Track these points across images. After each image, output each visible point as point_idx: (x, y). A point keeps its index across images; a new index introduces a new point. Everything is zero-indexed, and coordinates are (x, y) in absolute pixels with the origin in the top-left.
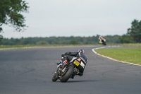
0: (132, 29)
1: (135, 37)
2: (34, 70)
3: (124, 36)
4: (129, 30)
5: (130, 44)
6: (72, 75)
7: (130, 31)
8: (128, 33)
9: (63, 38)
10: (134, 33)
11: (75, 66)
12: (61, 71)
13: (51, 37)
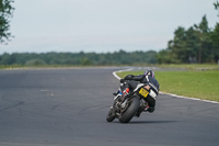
0: (176, 42)
1: (180, 53)
2: (22, 103)
3: (163, 52)
4: (170, 42)
5: (172, 65)
6: (138, 112)
7: (172, 44)
8: (170, 48)
9: (68, 54)
10: (178, 47)
11: (141, 97)
12: (119, 106)
13: (48, 54)
